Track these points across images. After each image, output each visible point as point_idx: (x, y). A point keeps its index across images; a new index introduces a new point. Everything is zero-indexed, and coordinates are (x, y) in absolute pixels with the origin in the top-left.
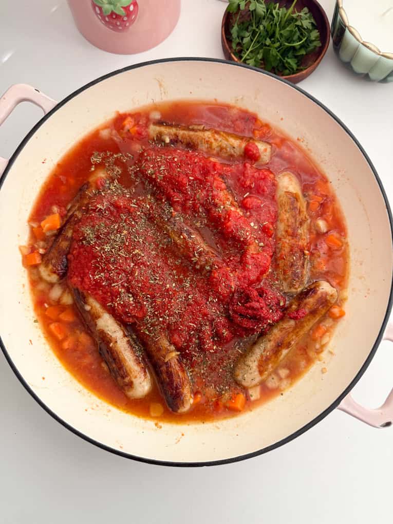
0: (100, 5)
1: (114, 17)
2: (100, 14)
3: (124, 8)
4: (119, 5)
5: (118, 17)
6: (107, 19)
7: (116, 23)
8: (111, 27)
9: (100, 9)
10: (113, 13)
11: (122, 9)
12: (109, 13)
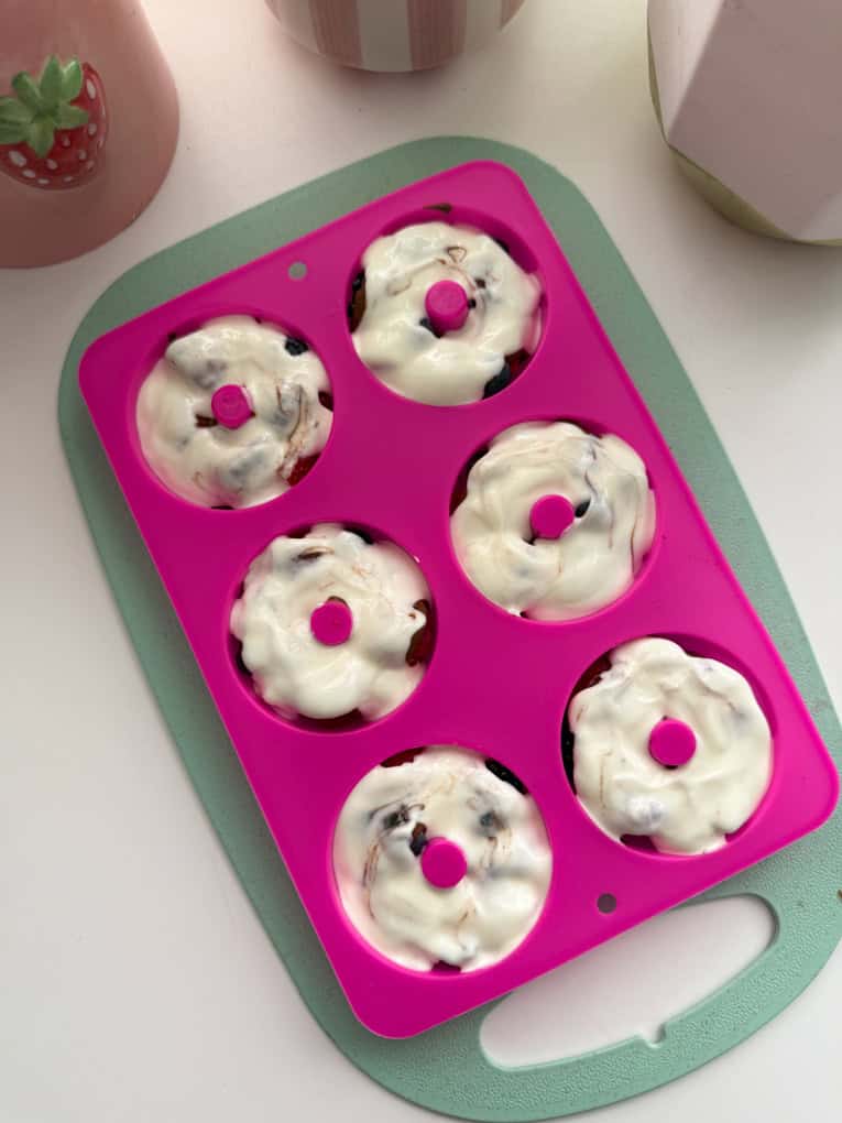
0: (18, 139)
1: (66, 143)
2: (28, 166)
3: (74, 102)
4: (63, 103)
5: (76, 135)
6: (52, 165)
7: (77, 156)
8: (69, 179)
9: (22, 147)
10: (59, 134)
11: (75, 108)
12: (51, 141)
